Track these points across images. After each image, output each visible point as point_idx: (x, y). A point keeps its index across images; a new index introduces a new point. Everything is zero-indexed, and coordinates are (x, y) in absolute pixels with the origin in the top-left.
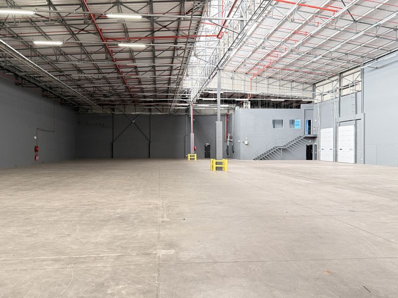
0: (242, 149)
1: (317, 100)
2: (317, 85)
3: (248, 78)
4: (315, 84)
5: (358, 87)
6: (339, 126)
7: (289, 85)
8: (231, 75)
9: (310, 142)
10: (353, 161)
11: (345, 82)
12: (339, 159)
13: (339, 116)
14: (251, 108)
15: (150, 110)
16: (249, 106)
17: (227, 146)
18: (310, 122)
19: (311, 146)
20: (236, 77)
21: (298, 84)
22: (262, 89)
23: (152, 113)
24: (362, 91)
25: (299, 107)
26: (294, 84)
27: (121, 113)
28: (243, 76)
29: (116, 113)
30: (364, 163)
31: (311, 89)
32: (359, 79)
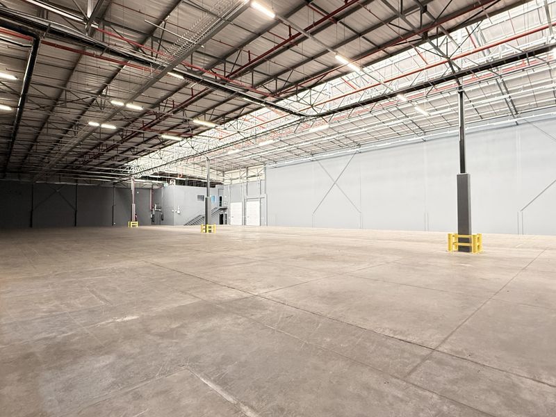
0: (175, 217)
1: (227, 182)
2: (226, 172)
4: (224, 171)
5: (262, 177)
6: (247, 201)
9: (221, 212)
10: (258, 225)
11: (250, 174)
12: (247, 224)
13: (247, 195)
14: (176, 185)
15: (77, 181)
16: (175, 183)
17: (153, 215)
18: (221, 198)
19: (222, 215)
23: (80, 184)
24: (265, 180)
25: (214, 187)
27: (43, 182)
30: (267, 226)
31: (222, 174)
32: (262, 172)
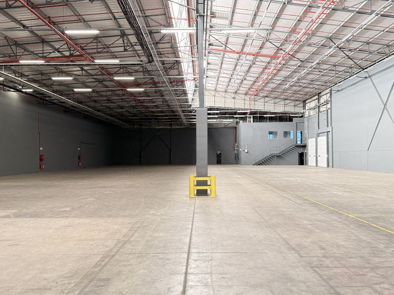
0: (243, 156)
1: (306, 115)
2: (307, 102)
3: (247, 98)
4: (305, 101)
5: (329, 106)
6: (319, 136)
7: (282, 103)
8: (233, 95)
9: (301, 151)
10: (326, 166)
11: (321, 101)
12: (319, 164)
13: (319, 129)
14: (254, 122)
15: (171, 125)
16: (252, 120)
17: (235, 154)
18: (302, 133)
19: (303, 153)
20: (237, 97)
21: (291, 101)
22: (260, 106)
23: (173, 127)
24: (331, 108)
26: (287, 102)
27: (148, 127)
28: (243, 96)
29: (144, 127)
30: (333, 167)
31: (302, 105)
